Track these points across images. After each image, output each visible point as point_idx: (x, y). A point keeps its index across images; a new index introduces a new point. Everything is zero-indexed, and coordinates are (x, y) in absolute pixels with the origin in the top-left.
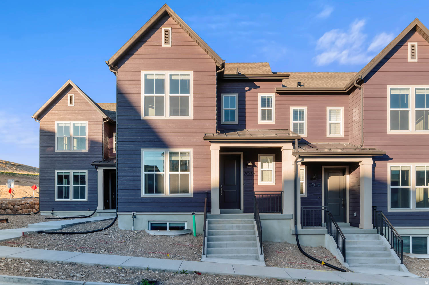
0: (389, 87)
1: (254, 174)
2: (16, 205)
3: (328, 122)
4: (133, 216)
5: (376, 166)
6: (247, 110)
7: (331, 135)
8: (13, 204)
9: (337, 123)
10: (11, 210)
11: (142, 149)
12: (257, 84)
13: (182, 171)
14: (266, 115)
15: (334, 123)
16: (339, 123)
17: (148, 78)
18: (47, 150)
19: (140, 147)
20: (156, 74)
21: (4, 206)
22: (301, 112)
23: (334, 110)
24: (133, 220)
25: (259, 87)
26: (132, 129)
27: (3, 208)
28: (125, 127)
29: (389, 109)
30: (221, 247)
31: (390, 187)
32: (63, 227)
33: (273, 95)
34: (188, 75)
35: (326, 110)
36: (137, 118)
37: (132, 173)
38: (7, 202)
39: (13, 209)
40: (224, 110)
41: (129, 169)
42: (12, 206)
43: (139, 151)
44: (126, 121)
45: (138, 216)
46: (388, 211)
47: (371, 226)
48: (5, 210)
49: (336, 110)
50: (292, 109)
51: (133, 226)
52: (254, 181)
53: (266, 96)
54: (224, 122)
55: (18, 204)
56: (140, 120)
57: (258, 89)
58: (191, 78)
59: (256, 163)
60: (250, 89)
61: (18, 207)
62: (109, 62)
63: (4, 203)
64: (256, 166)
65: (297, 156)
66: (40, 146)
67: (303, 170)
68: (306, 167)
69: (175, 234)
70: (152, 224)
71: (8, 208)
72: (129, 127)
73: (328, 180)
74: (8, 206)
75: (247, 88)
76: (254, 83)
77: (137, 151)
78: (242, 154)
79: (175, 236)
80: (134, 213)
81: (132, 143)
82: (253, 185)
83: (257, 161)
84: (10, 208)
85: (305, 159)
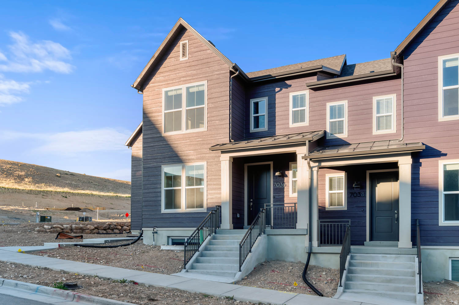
0: (441, 59)
1: (285, 185)
2: (125, 226)
3: (375, 115)
4: (153, 231)
5: (421, 166)
6: (277, 114)
7: (379, 131)
8: (121, 225)
9: (387, 116)
10: (119, 230)
11: (162, 166)
12: (288, 82)
13: (197, 185)
14: (299, 116)
15: (383, 117)
16: (390, 116)
17: (169, 95)
18: (137, 174)
19: (161, 164)
20: (175, 90)
21: (112, 226)
22: (341, 108)
23: (383, 99)
24: (154, 236)
25: (290, 86)
26: (154, 147)
27: (110, 228)
28: (149, 145)
29: (441, 88)
30: (210, 263)
31: (442, 193)
32: (106, 242)
33: (307, 93)
34: (203, 85)
35: (372, 101)
36: (158, 135)
37: (154, 190)
38: (116, 223)
39: (121, 229)
40: (252, 117)
41: (152, 185)
42: (121, 226)
43: (160, 168)
44: (150, 139)
45: (159, 232)
46: (440, 225)
47: (410, 244)
48: (113, 230)
49: (385, 99)
50: (329, 105)
51: (154, 241)
52: (285, 193)
53: (298, 95)
54: (252, 129)
55: (127, 225)
56: (161, 137)
57: (289, 88)
58: (205, 88)
59: (286, 172)
60: (281, 90)
61: (127, 227)
62: (133, 85)
63: (113, 224)
64: (286, 176)
65: (308, 160)
66: (132, 171)
67: (343, 177)
68: (347, 173)
69: (180, 249)
70: (173, 239)
71: (117, 229)
72: (152, 145)
73: (377, 188)
74: (117, 227)
75: (277, 89)
76: (285, 82)
77: (158, 168)
78: (271, 163)
79: (181, 251)
80: (154, 229)
81: (154, 160)
82: (284, 197)
83: (289, 170)
84: (118, 228)
85: (322, 163)
